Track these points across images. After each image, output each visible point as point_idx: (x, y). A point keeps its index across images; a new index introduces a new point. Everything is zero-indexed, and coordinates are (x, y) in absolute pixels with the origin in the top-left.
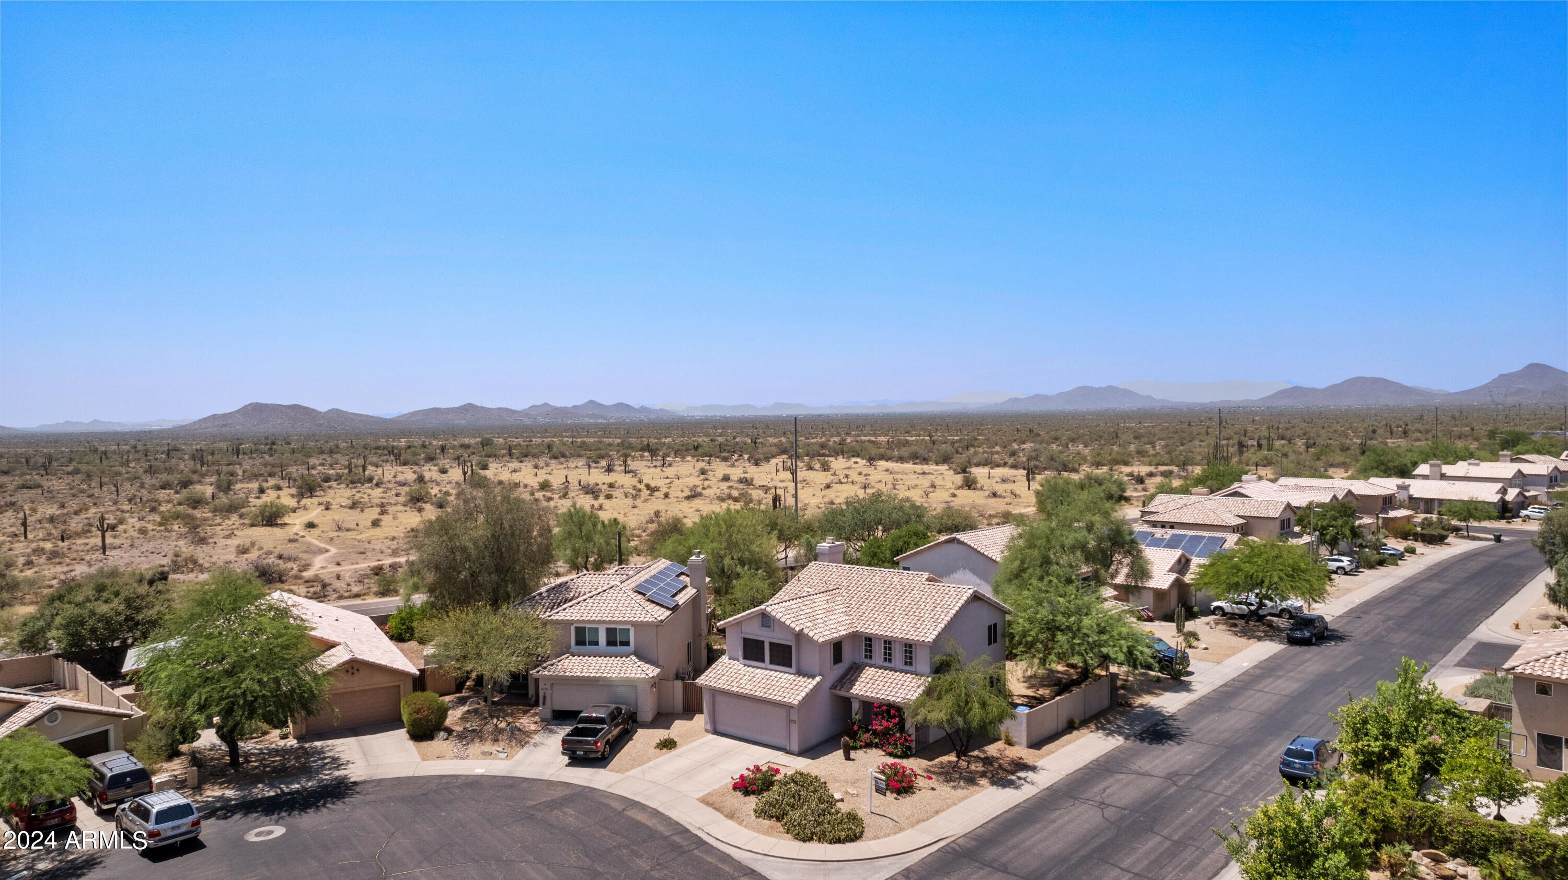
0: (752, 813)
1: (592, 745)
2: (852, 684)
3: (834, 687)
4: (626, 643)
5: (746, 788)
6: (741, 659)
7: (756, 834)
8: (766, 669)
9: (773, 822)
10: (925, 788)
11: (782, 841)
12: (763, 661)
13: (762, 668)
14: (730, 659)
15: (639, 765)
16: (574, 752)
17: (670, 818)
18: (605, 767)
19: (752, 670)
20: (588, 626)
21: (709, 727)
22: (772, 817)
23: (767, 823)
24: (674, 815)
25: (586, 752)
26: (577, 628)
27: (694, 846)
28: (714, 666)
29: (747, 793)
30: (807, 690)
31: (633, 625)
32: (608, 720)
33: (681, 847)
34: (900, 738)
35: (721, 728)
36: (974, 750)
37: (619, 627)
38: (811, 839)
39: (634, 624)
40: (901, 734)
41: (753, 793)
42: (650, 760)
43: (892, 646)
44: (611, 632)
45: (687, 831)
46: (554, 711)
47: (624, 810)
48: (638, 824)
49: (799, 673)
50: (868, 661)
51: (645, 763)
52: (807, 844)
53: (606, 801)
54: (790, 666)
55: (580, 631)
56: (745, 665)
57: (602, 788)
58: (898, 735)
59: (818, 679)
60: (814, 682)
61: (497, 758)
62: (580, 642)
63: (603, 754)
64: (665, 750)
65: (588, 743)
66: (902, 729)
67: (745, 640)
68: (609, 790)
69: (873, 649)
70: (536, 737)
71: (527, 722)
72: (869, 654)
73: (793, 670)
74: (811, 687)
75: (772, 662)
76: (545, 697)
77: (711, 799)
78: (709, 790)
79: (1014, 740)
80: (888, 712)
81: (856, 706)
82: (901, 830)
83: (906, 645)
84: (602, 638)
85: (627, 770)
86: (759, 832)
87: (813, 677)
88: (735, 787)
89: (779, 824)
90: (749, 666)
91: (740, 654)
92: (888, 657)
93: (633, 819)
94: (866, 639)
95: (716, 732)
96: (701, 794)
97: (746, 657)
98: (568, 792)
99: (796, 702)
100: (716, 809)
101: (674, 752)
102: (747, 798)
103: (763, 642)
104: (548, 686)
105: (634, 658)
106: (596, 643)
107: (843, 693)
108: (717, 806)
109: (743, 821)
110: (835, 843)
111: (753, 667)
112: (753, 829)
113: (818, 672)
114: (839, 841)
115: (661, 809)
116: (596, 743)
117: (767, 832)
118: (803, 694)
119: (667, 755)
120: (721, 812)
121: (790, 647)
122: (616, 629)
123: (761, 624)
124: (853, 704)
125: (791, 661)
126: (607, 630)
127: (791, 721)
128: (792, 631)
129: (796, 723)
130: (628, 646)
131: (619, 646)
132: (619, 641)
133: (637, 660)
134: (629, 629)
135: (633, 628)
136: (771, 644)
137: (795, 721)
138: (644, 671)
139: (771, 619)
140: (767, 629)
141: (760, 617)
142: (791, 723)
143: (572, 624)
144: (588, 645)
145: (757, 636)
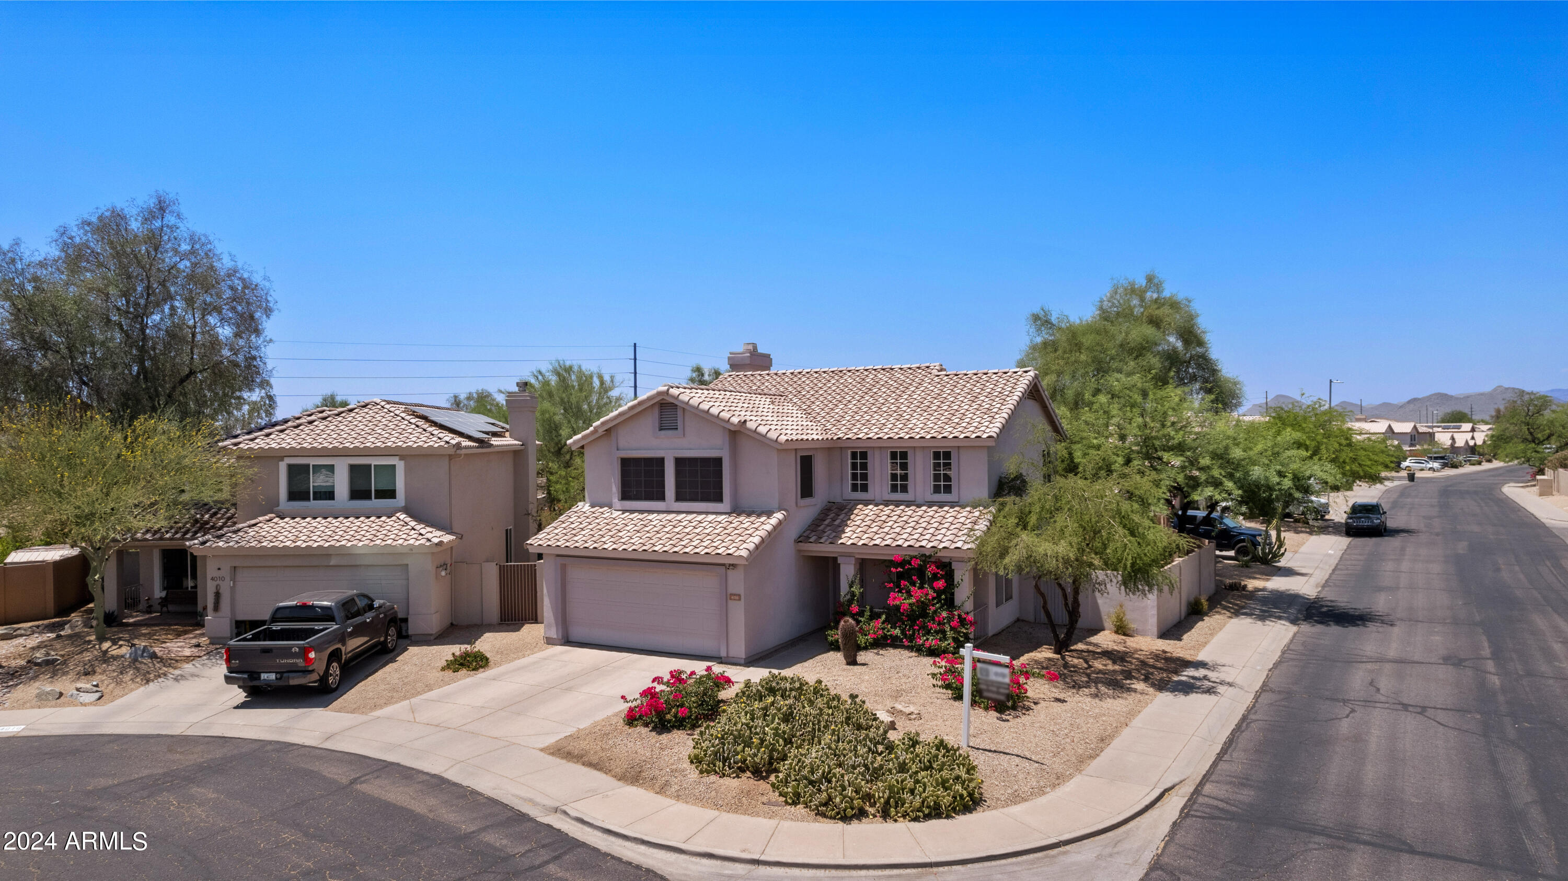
0: (686, 765)
1: (295, 656)
2: (839, 530)
3: (802, 538)
4: (390, 494)
5: (660, 714)
6: (615, 501)
7: (712, 813)
8: (668, 512)
9: (746, 781)
10: (1044, 700)
11: (786, 824)
12: (662, 497)
13: (659, 512)
14: (592, 506)
15: (405, 698)
16: (254, 675)
17: (474, 793)
18: (325, 705)
19: (641, 516)
20: (312, 461)
21: (553, 634)
22: (742, 770)
23: (732, 784)
24: (485, 785)
25: (281, 674)
26: (291, 467)
27: (545, 855)
28: (562, 518)
29: (662, 726)
30: (763, 533)
31: (402, 457)
32: (338, 615)
33: (509, 858)
34: (950, 619)
35: (577, 632)
36: (1076, 643)
37: (374, 462)
38: (861, 814)
39: (406, 454)
40: (951, 613)
41: (680, 724)
42: (430, 688)
43: (910, 460)
44: (359, 473)
45: (523, 817)
46: (235, 621)
47: (354, 781)
48: (390, 810)
49: (737, 510)
50: (859, 495)
51: (419, 693)
52: (855, 827)
53: (316, 766)
54: (719, 499)
55: (298, 473)
56: (624, 511)
57: (308, 742)
58: (945, 614)
59: (779, 516)
60: (773, 521)
61: (74, 703)
62: (298, 494)
63: (324, 679)
64: (463, 672)
65: (287, 653)
66: (950, 603)
67: (626, 463)
68: (328, 745)
69: (870, 472)
70: (186, 666)
71: (179, 646)
72: (861, 482)
73: (725, 506)
74: (768, 527)
75: (679, 498)
76: (218, 595)
77: (576, 747)
78: (569, 731)
79: (1133, 626)
80: (921, 571)
81: (848, 571)
82: (1060, 779)
83: (937, 455)
84: (341, 484)
85: (375, 707)
86: (717, 806)
87: (769, 514)
88: (632, 718)
89: (763, 786)
90: (632, 512)
91: (615, 489)
92: (900, 483)
93: (374, 800)
94: (854, 455)
95: (568, 642)
96: (550, 740)
97: (626, 496)
98: (219, 753)
99: (744, 553)
100: (590, 765)
101: (482, 675)
102: (665, 738)
103: (661, 461)
104: (226, 572)
105: (402, 516)
106: (330, 495)
107: (822, 549)
108: (595, 759)
109: (667, 784)
110: (928, 817)
111: (641, 512)
112: (700, 800)
113: (777, 506)
114: (935, 812)
115: (451, 775)
116: (305, 651)
117: (736, 807)
118: (757, 540)
119: (467, 679)
120: (607, 771)
121: (718, 461)
122: (370, 466)
123: (657, 425)
124: (842, 567)
125: (721, 488)
126: (353, 468)
127: (731, 595)
128: (724, 428)
129: (740, 600)
130: (395, 498)
131: (375, 498)
132: (375, 490)
133: (408, 519)
134: (394, 466)
135: (402, 463)
136: (679, 462)
137: (739, 595)
138: (422, 535)
139: (680, 413)
140: (670, 432)
141: (656, 411)
142: (731, 599)
143: (282, 458)
144: (314, 499)
145: (649, 449)
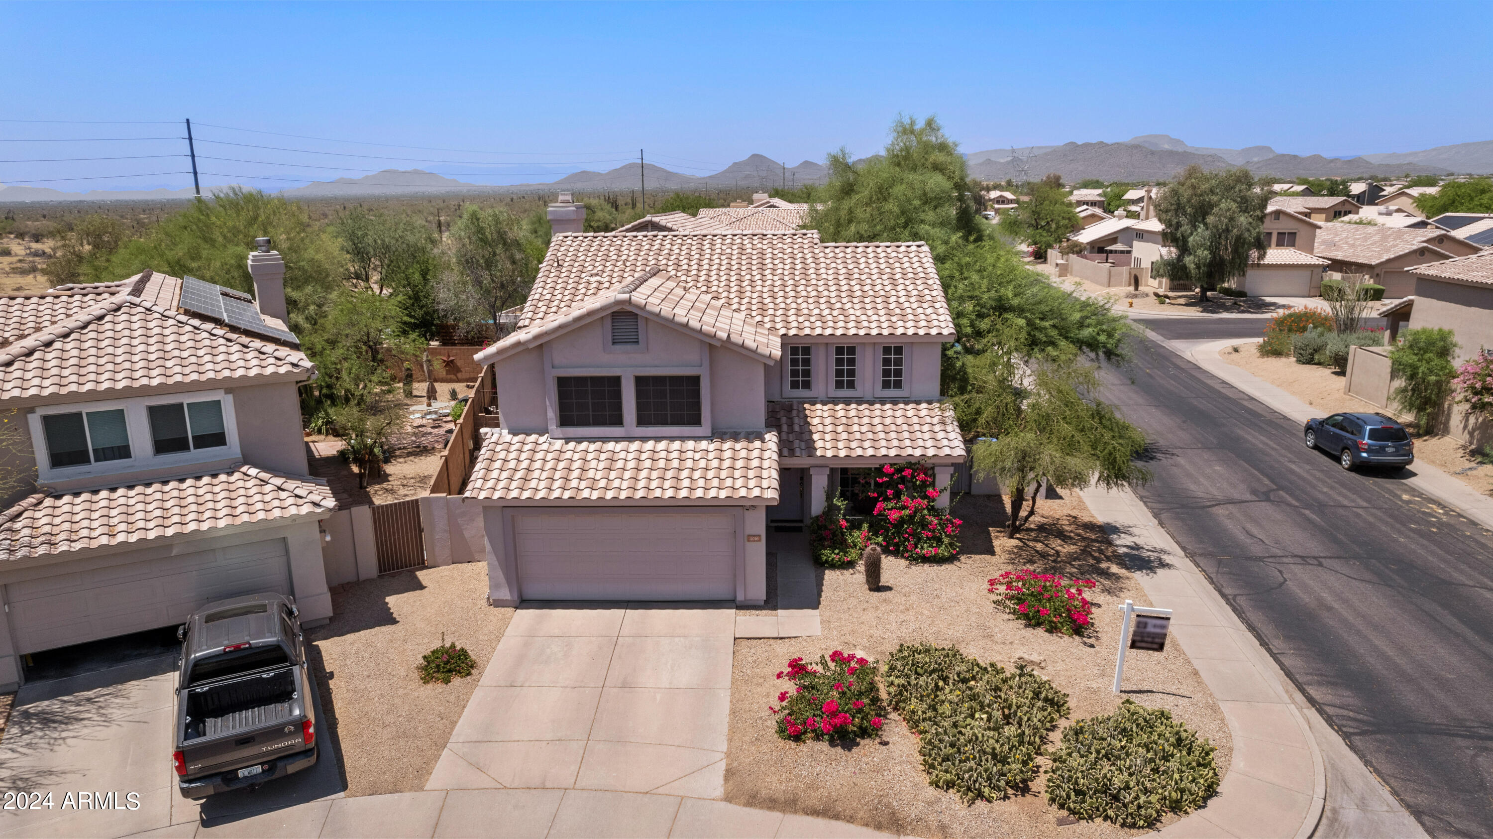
2: (809, 439)
4: (219, 439)
6: (553, 427)
8: (631, 439)
12: (619, 422)
13: (617, 440)
14: (514, 433)
19: (594, 447)
20: (85, 409)
21: (505, 594)
26: (48, 421)
30: (771, 464)
31: (228, 391)
35: (534, 591)
37: (188, 399)
39: (231, 386)
43: (856, 356)
44: (164, 417)
46: (23, 658)
49: (717, 433)
50: (801, 393)
54: (696, 421)
55: (63, 427)
56: (568, 440)
59: (773, 438)
60: (772, 446)
62: (64, 456)
67: (563, 383)
69: (813, 368)
72: (802, 379)
73: (705, 429)
74: (773, 456)
75: (641, 422)
81: (821, 482)
83: (887, 349)
84: (139, 436)
87: (758, 437)
90: (578, 440)
91: (552, 414)
92: (846, 379)
94: (794, 351)
95: (524, 603)
97: (565, 420)
103: (616, 381)
105: (253, 471)
106: (123, 452)
107: (797, 461)
111: (592, 440)
113: (763, 426)
121: (695, 381)
122: (181, 405)
123: (610, 338)
124: (813, 477)
125: (699, 409)
126: (153, 411)
127: (749, 536)
128: (702, 341)
129: (760, 541)
130: (225, 444)
131: (195, 448)
132: (193, 437)
133: (264, 475)
134: (218, 403)
135: (230, 397)
136: (640, 381)
137: (759, 536)
138: (301, 497)
139: (641, 324)
140: (629, 347)
141: (608, 323)
142: (749, 541)
143: (32, 410)
144: (96, 460)
145: (598, 367)
